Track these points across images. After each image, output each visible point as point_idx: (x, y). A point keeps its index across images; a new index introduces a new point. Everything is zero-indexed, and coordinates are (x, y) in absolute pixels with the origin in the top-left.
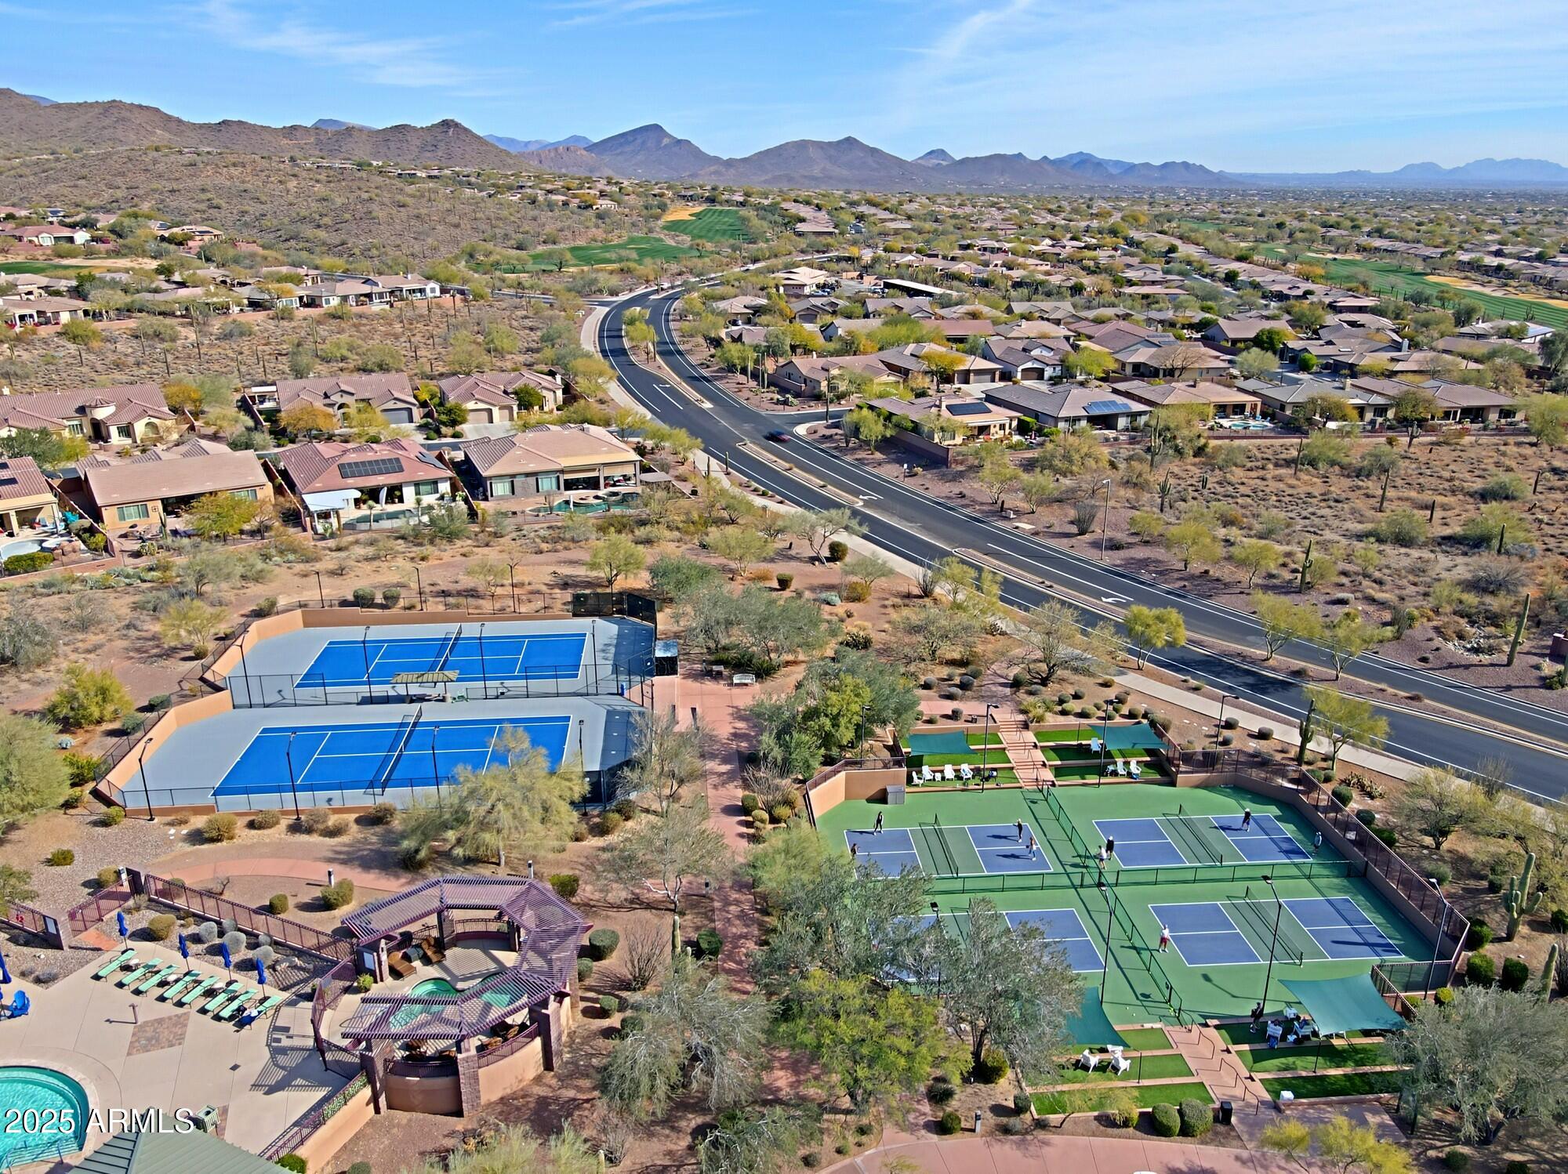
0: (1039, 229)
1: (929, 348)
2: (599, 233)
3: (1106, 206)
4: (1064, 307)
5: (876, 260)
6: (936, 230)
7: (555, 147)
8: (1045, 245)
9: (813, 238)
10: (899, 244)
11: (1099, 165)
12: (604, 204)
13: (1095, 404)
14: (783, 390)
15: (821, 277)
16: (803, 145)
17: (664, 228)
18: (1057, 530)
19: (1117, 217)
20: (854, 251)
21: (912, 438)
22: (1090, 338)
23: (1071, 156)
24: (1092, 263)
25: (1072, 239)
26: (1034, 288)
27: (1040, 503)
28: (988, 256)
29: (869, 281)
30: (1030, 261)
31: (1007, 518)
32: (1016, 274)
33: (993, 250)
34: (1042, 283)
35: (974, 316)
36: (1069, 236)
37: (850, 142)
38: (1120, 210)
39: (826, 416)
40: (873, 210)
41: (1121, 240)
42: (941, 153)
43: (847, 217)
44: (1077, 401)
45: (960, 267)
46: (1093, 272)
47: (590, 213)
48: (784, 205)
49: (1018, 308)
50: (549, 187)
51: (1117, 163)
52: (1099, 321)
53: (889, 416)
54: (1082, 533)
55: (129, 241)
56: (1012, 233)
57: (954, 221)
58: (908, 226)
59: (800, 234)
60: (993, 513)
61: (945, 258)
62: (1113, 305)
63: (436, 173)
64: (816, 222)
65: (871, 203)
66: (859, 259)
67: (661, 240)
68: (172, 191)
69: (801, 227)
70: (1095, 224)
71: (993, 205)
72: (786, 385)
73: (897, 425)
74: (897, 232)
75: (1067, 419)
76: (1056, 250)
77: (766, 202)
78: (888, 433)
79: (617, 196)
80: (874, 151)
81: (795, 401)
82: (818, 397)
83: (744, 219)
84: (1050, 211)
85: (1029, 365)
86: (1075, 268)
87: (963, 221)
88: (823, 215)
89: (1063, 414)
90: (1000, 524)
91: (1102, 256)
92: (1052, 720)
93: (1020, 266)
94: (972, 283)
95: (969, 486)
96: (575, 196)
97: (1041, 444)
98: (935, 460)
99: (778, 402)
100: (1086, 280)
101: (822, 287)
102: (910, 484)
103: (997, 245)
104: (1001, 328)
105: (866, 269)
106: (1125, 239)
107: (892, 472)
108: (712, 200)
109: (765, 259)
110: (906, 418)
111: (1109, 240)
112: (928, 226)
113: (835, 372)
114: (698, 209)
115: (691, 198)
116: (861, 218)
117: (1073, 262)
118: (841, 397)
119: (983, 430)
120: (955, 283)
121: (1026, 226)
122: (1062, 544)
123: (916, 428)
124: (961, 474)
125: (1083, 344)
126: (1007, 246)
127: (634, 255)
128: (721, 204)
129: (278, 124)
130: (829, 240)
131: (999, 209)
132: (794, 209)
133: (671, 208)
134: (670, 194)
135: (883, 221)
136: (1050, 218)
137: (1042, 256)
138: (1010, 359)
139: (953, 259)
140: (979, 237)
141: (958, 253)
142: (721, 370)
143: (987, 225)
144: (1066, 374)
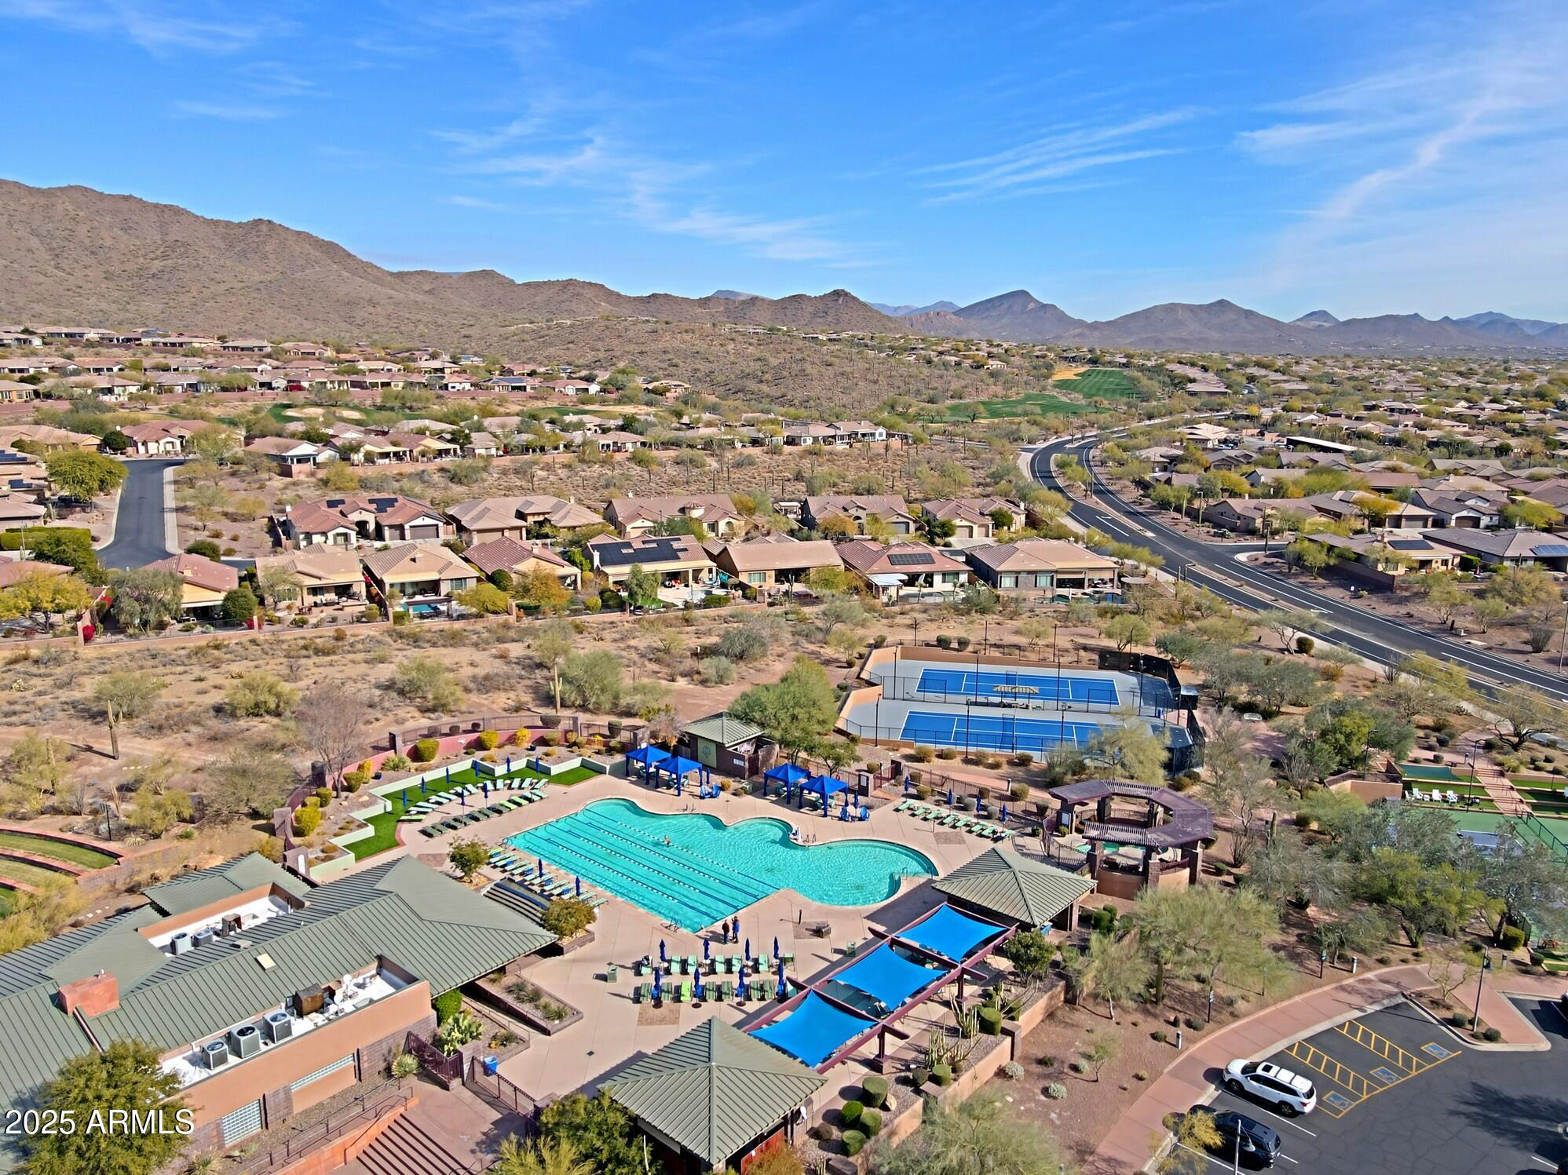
0: (1451, 392)
1: (1358, 495)
2: (999, 390)
3: (1527, 369)
4: (1495, 465)
5: (1275, 420)
6: (1334, 392)
7: (925, 312)
8: (1461, 407)
9: (1206, 398)
10: (1297, 403)
11: (1513, 325)
12: (994, 364)
13: (1543, 547)
14: (1217, 525)
15: (1222, 433)
16: (1172, 308)
17: (1055, 386)
18: (1511, 647)
19: (1541, 381)
20: (1254, 410)
21: (1356, 567)
22: (1526, 493)
23: (1478, 316)
24: (1517, 426)
25: (1492, 401)
26: (1453, 448)
27: (1491, 625)
28: (1396, 416)
29: (1270, 439)
30: (1445, 422)
31: (1458, 635)
32: (1431, 434)
33: (1400, 411)
34: (1462, 443)
35: (1394, 470)
36: (1487, 398)
37: (1222, 304)
38: (1545, 373)
39: (1264, 548)
40: (1263, 372)
41: (1551, 404)
42: (1323, 314)
43: (1238, 377)
44: (1523, 542)
45: (1367, 426)
46: (1518, 435)
47: (982, 372)
48: (1169, 367)
49: (1441, 464)
50: (940, 349)
51: (1535, 324)
52: (1533, 479)
53: (1331, 548)
54: (1537, 650)
55: (627, 392)
56: (1420, 394)
57: (1352, 383)
58: (1304, 386)
59: (1193, 394)
60: (1444, 631)
61: (1349, 417)
62: (1547, 466)
63: (834, 336)
64: (1206, 383)
65: (1258, 364)
66: (1258, 417)
67: (1054, 397)
68: (642, 353)
69: (1191, 387)
70: (1517, 387)
71: (1391, 367)
72: (1220, 521)
73: (1340, 556)
74: (1292, 393)
75: (1512, 559)
76: (1475, 412)
77: (1149, 364)
78: (1332, 562)
79: (1004, 357)
80: (1249, 313)
81: (1232, 535)
82: (1253, 532)
83: (1132, 379)
84: (1460, 374)
85: (1464, 513)
86: (1497, 430)
87: (1363, 383)
88: (1210, 375)
89: (1509, 553)
90: (1451, 639)
91: (1530, 419)
92: (1524, 772)
93: (1433, 427)
94: (1381, 441)
95: (1419, 609)
96: (966, 357)
97: (1490, 578)
98: (1382, 586)
99: (1215, 535)
100: (1513, 442)
101: (1225, 441)
102: (1356, 604)
103: (1405, 406)
104: (1427, 482)
105: (1265, 428)
106: (1555, 402)
107: (1336, 594)
108: (1094, 361)
109: (1161, 416)
110: (1348, 550)
111: (1535, 402)
112: (1325, 387)
113: (1269, 511)
114: (1082, 369)
115: (1074, 360)
116: (1251, 379)
117: (1493, 424)
118: (1275, 533)
119: (1425, 564)
120: (1364, 441)
121: (1435, 389)
122: (1519, 659)
123: (1359, 558)
124: (1407, 599)
125: (1519, 498)
126: (1416, 407)
127: (1038, 410)
128: (1104, 365)
129: (695, 296)
130: (1222, 399)
131: (1400, 371)
132: (1179, 370)
133: (1057, 368)
134: (1052, 355)
135: (1276, 382)
136: (1461, 380)
137: (1459, 418)
138: (1444, 508)
139: (1357, 419)
140: (1385, 397)
141: (1363, 413)
142: (1153, 507)
143: (1391, 387)
144: (1505, 522)
